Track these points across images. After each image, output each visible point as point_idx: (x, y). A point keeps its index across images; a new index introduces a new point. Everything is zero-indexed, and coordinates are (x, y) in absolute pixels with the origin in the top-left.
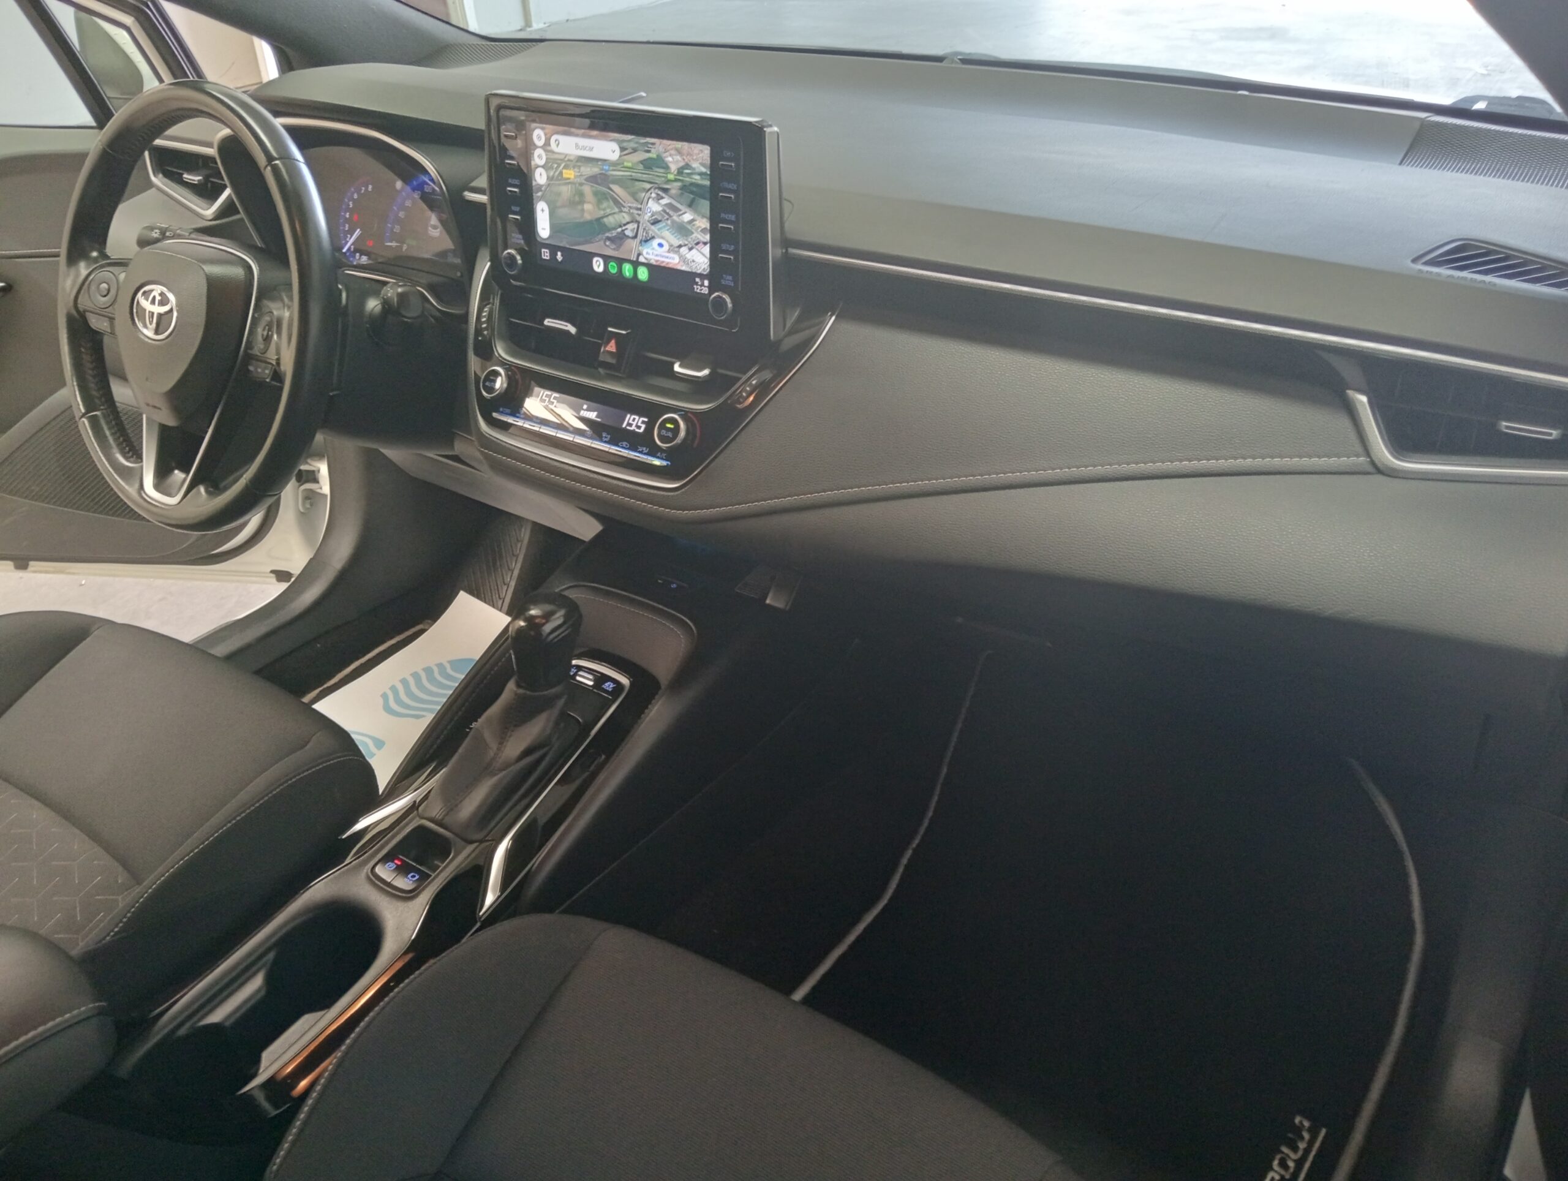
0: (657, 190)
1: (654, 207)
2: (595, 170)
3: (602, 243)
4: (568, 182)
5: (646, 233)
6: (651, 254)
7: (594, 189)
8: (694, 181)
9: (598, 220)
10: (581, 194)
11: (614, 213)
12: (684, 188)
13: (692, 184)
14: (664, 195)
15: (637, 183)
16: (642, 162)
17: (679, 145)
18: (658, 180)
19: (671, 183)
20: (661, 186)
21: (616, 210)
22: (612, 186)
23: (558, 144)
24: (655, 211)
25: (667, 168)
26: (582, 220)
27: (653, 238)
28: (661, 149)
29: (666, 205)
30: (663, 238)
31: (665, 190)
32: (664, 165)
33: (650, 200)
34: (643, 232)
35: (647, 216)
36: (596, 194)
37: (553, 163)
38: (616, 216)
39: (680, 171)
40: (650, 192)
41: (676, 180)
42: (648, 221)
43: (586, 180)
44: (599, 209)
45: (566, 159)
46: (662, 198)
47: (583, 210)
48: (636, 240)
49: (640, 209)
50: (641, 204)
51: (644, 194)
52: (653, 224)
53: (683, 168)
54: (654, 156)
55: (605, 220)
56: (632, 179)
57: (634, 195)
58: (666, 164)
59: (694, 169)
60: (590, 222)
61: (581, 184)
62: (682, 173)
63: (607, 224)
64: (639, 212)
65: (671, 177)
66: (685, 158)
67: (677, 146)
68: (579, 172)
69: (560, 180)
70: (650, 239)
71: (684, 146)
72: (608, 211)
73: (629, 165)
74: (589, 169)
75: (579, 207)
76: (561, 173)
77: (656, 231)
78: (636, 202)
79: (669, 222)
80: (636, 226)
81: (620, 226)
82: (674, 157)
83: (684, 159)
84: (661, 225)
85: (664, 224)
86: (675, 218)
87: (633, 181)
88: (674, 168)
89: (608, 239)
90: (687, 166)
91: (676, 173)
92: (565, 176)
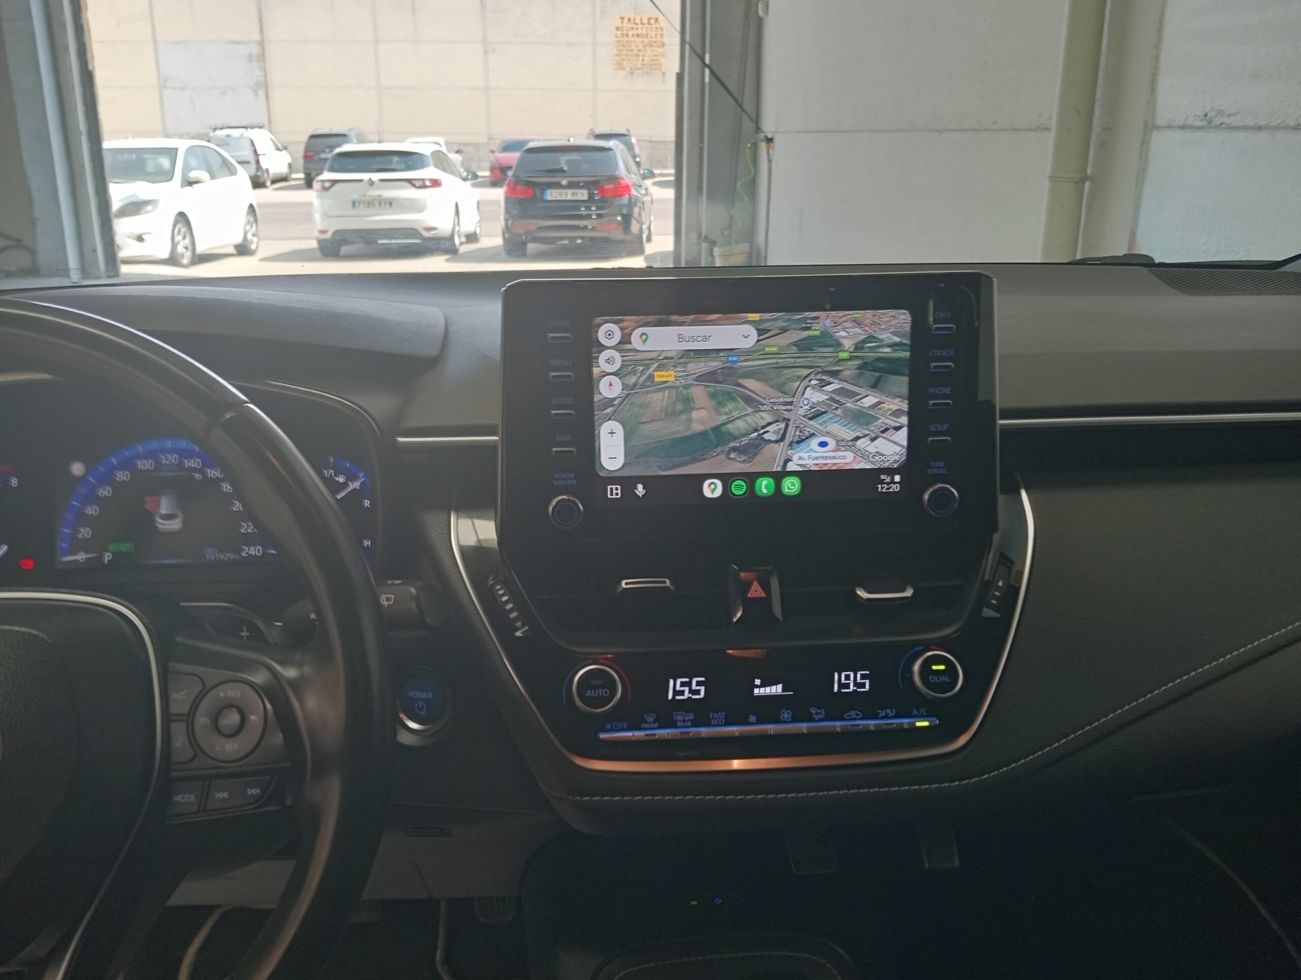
0: (819, 376)
1: (814, 396)
2: (715, 364)
3: (723, 457)
4: (663, 387)
5: (801, 431)
6: (807, 458)
7: (708, 389)
8: (881, 355)
9: (717, 429)
10: (687, 401)
11: (745, 415)
12: (864, 367)
13: (878, 359)
14: (831, 380)
15: (786, 371)
16: (795, 344)
17: (858, 314)
18: (822, 363)
19: (844, 363)
20: (826, 369)
21: (750, 410)
22: (742, 381)
23: (646, 340)
24: (815, 401)
25: (838, 345)
26: (687, 433)
27: (812, 435)
28: (828, 323)
29: (833, 392)
30: (828, 434)
31: (835, 374)
32: (833, 342)
33: (809, 388)
34: (796, 431)
35: (801, 412)
36: (713, 396)
37: (636, 365)
38: (748, 418)
39: (858, 347)
40: (808, 379)
41: (851, 358)
42: (804, 416)
43: (695, 380)
44: (719, 414)
45: (661, 358)
46: (830, 383)
47: (690, 420)
48: (782, 443)
49: (791, 403)
50: (794, 397)
51: (798, 384)
52: (810, 419)
53: (864, 341)
54: (817, 333)
55: (730, 426)
56: (777, 368)
57: (780, 388)
58: (836, 340)
59: (882, 341)
60: (704, 434)
61: (687, 387)
62: (863, 348)
63: (732, 431)
64: (789, 407)
65: (845, 355)
66: (866, 328)
67: (855, 316)
68: (684, 371)
69: (649, 386)
70: (807, 438)
71: (868, 315)
72: (735, 414)
73: (775, 349)
74: (702, 365)
75: (684, 417)
76: (651, 377)
77: (817, 426)
78: (781, 395)
79: (839, 412)
80: (782, 425)
81: (756, 430)
82: (849, 330)
83: (867, 331)
84: (825, 417)
85: (831, 416)
86: (849, 405)
87: (780, 370)
88: (848, 344)
89: (734, 449)
90: (871, 338)
91: (852, 349)
92: (656, 379)
